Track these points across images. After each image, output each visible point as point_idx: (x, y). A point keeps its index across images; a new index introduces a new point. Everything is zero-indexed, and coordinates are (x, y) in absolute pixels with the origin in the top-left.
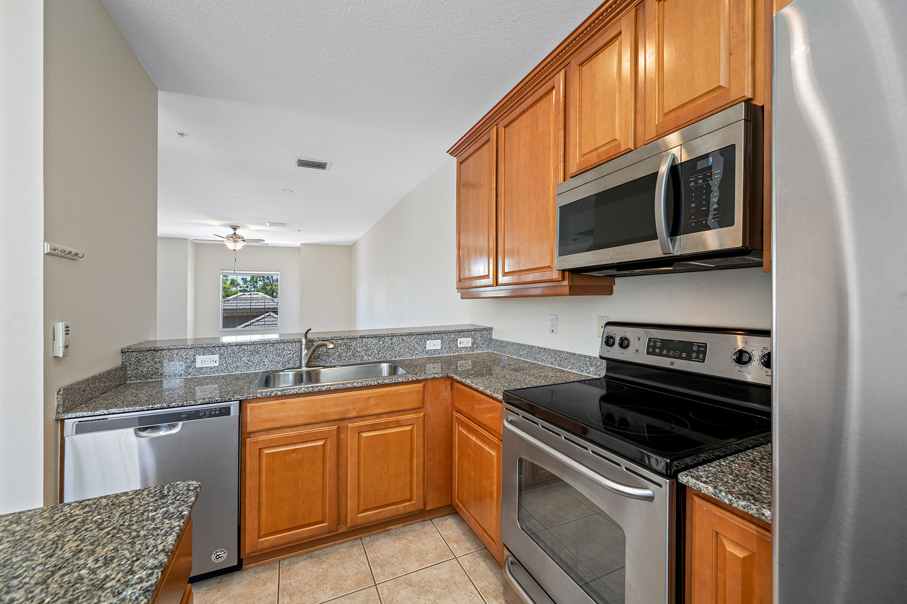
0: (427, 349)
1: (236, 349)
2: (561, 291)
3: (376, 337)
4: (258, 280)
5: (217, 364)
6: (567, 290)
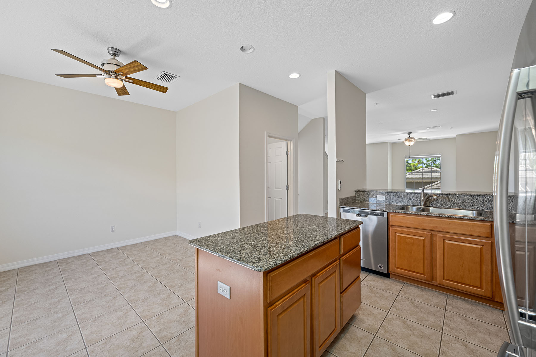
1: (392, 194)
3: (470, 195)
4: (437, 159)
5: (385, 200)
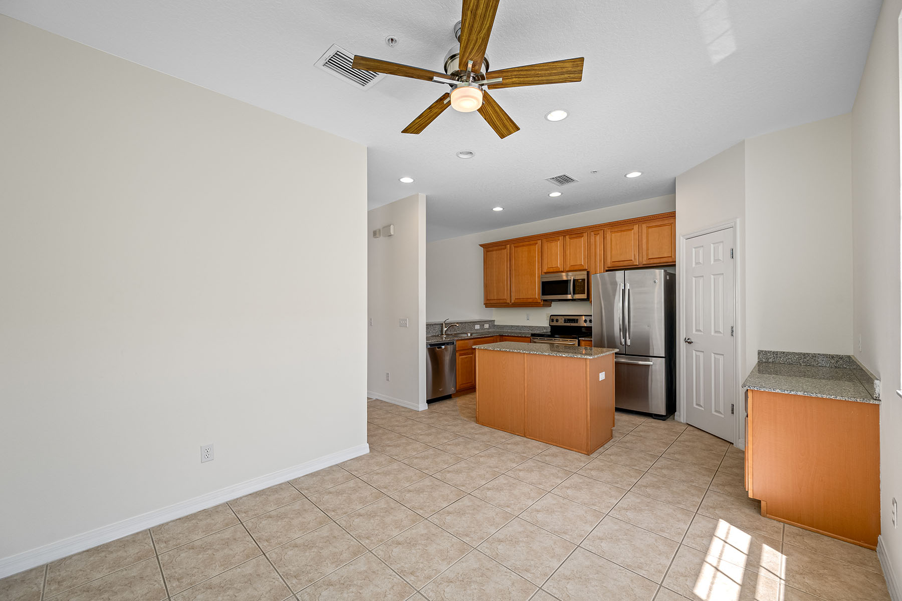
0: (477, 328)
6: (541, 305)
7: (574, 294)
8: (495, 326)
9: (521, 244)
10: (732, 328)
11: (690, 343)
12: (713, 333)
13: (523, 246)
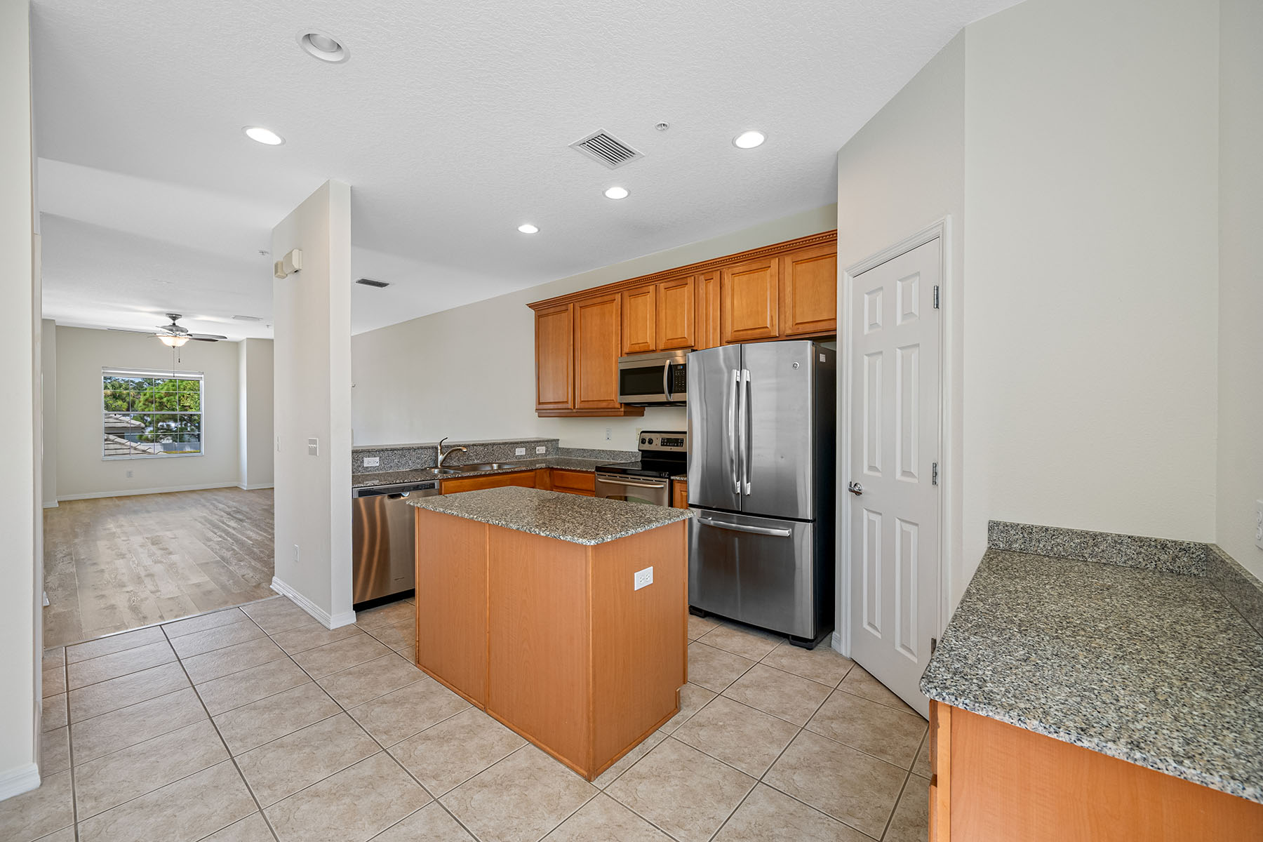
0: (516, 454)
1: (390, 453)
2: (619, 413)
5: (378, 465)
6: (623, 413)
7: (670, 392)
8: (558, 449)
9: (590, 302)
10: (935, 466)
11: (858, 493)
12: (898, 476)
13: (594, 305)
